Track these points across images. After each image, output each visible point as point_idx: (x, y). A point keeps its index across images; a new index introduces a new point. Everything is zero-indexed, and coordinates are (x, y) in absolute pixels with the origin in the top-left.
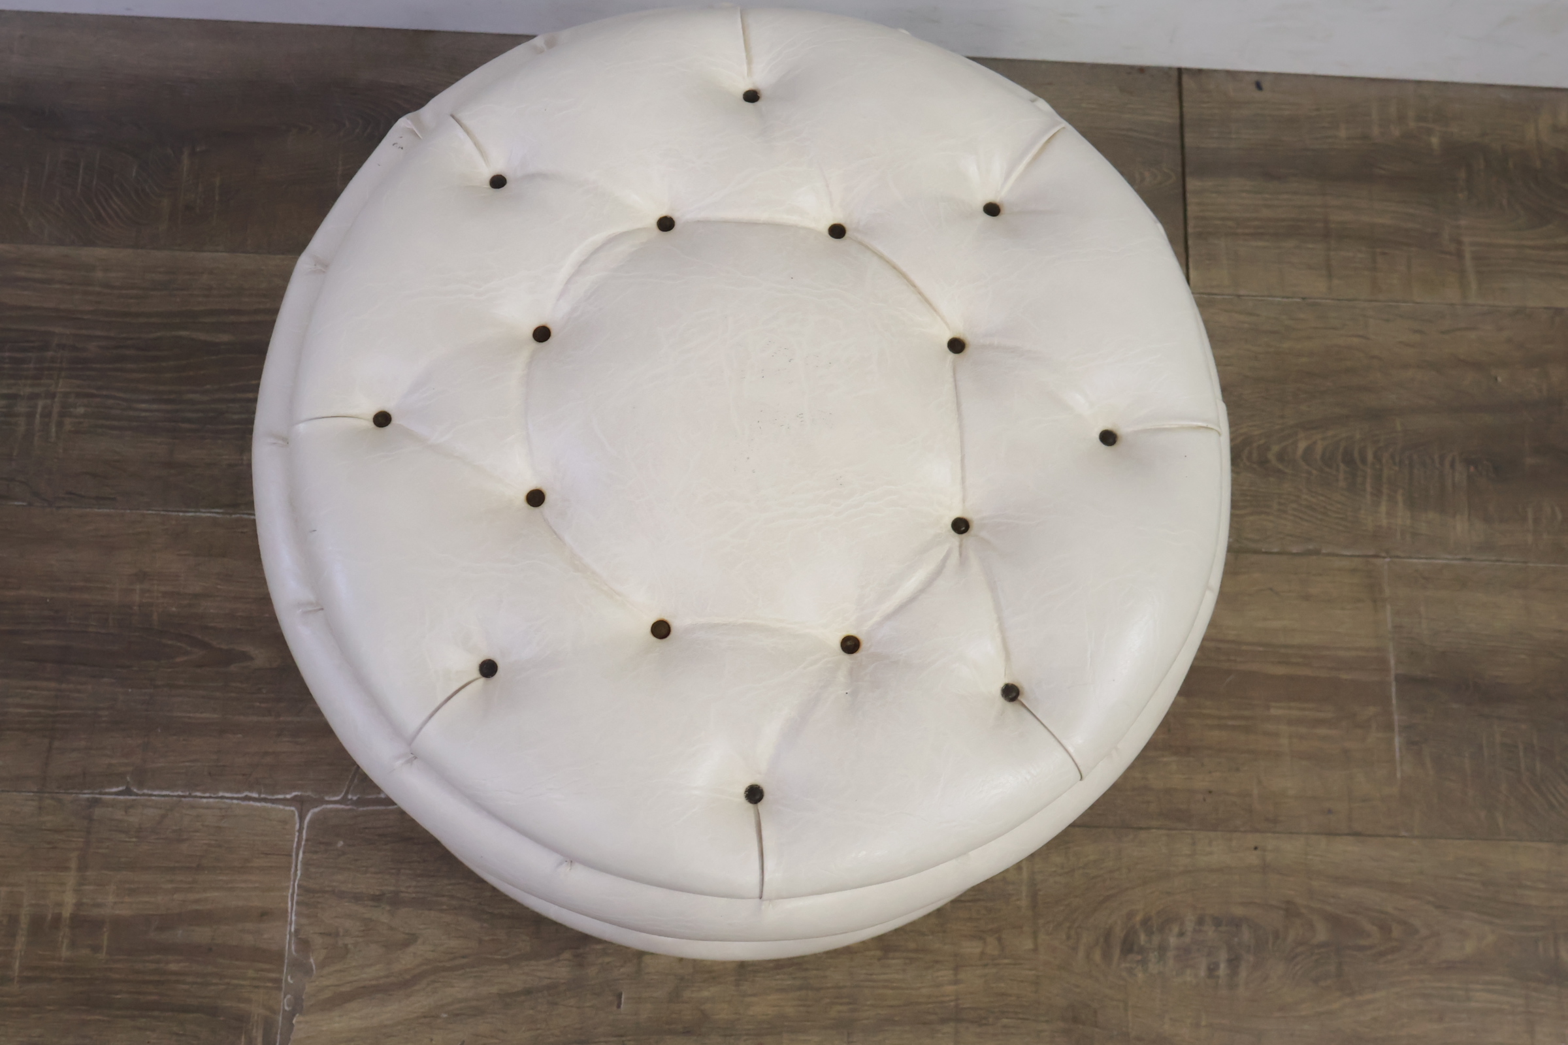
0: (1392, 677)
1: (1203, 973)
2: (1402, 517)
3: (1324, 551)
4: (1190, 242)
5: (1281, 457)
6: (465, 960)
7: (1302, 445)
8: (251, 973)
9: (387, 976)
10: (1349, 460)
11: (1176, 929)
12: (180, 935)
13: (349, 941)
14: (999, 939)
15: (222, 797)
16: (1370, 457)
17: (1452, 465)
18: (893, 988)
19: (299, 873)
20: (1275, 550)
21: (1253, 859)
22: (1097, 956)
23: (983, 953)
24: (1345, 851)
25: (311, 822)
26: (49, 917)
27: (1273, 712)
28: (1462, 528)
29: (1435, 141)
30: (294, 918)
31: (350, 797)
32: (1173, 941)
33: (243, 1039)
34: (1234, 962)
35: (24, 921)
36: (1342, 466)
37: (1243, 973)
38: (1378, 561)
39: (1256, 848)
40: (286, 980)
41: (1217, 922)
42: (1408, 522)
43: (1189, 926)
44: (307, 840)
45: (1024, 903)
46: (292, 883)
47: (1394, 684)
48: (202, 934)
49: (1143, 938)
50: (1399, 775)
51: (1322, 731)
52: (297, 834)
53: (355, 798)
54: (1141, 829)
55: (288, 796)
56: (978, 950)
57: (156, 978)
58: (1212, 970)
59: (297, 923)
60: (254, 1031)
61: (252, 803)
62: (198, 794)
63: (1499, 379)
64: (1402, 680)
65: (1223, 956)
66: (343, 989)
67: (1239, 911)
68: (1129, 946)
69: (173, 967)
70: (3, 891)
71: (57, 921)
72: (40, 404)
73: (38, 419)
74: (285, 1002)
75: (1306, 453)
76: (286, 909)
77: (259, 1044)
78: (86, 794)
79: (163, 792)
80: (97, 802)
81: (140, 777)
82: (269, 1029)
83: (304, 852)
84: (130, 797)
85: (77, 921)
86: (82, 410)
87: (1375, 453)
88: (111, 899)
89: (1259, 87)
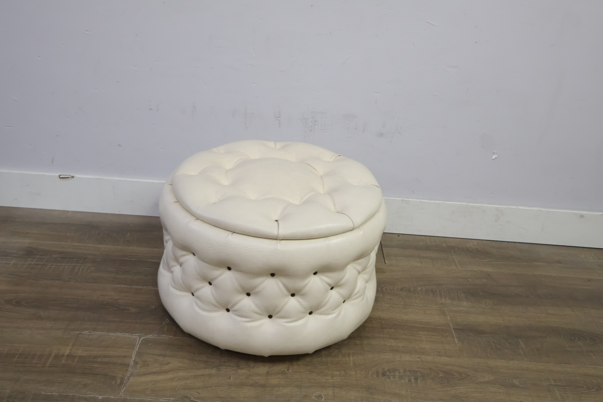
0: (452, 328)
1: (407, 381)
2: (448, 301)
3: (428, 306)
4: (385, 257)
5: (414, 290)
6: (184, 368)
7: (419, 289)
8: (119, 368)
9: (160, 370)
10: (432, 291)
11: (398, 372)
12: (99, 360)
13: (150, 363)
14: (345, 372)
15: (117, 334)
16: (438, 291)
17: (460, 293)
18: (313, 380)
19: (137, 349)
20: (415, 305)
21: (419, 360)
22: (375, 376)
23: (340, 374)
24: (444, 359)
25: (142, 339)
26: (61, 355)
27: (419, 333)
28: (465, 304)
29: (444, 245)
30: (134, 358)
31: (154, 335)
32: (397, 374)
33: (114, 381)
34: (416, 379)
35: (53, 355)
36: (431, 293)
37: (419, 381)
38: (444, 308)
39: (419, 358)
40: (129, 370)
41: (410, 371)
42: (451, 302)
43: (402, 371)
44: (141, 343)
45: (352, 365)
46: (135, 351)
47: (453, 329)
48: (106, 360)
49: (388, 373)
50: (458, 346)
51: (434, 337)
52: (138, 342)
53: (156, 336)
54: (385, 353)
55: (136, 335)
56: (339, 373)
57: (90, 368)
58: (410, 380)
59: (135, 358)
60: (118, 380)
61: (126, 335)
62: (111, 333)
63: (469, 280)
64: (455, 329)
65: (413, 378)
66: (146, 372)
67: (416, 369)
68: (384, 374)
69: (95, 366)
70: (48, 349)
71: (63, 356)
72: (82, 267)
73: (81, 270)
74: (128, 374)
75: (421, 290)
76: (132, 356)
77: (119, 382)
78: (78, 332)
79: (100, 333)
80: (81, 334)
81: (94, 330)
82: (122, 379)
83: (139, 345)
84: (90, 333)
85: (69, 356)
86: (93, 269)
87: (439, 291)
88: (80, 352)
89: (399, 236)
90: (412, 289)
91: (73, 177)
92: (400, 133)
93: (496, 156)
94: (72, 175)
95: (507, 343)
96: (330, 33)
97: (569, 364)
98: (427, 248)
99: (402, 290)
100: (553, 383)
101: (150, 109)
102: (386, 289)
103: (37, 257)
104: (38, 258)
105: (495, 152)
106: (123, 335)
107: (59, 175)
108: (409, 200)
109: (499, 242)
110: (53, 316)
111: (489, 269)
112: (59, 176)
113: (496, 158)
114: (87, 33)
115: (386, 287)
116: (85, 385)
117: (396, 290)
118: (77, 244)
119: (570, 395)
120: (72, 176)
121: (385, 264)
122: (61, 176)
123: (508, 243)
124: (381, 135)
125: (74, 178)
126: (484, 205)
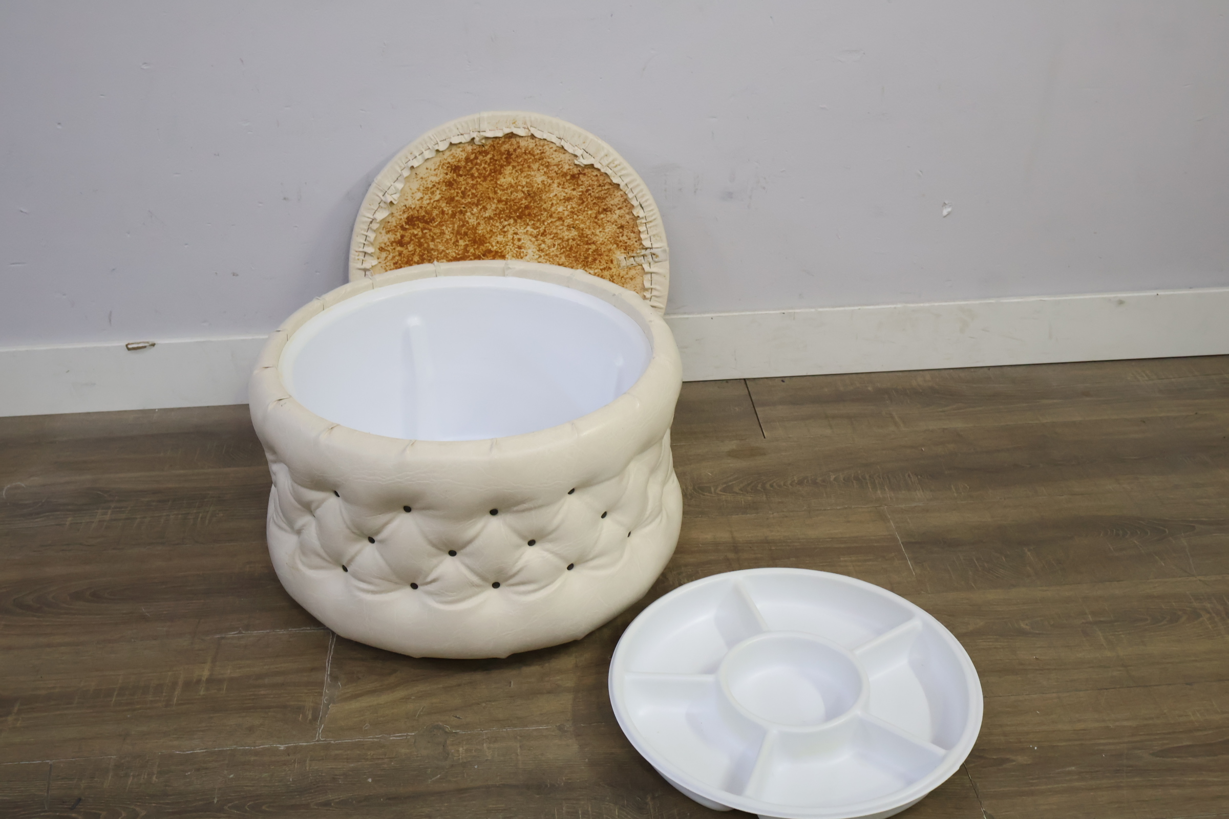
0: (900, 543)
2: (889, 494)
3: (853, 507)
4: (762, 425)
5: (823, 481)
7: (832, 477)
8: (306, 691)
9: (381, 686)
10: (857, 478)
12: (266, 681)
13: (359, 675)
15: (290, 631)
16: (867, 477)
17: (909, 476)
19: (332, 653)
20: (829, 508)
26: (195, 680)
27: (842, 559)
28: (919, 494)
29: (870, 389)
30: (329, 669)
33: (301, 716)
35: (180, 683)
36: (854, 481)
38: (882, 508)
40: (325, 692)
42: (893, 495)
44: (336, 641)
46: (328, 657)
47: (902, 544)
48: (279, 679)
50: (914, 574)
51: (870, 563)
52: (331, 640)
57: (253, 697)
59: (331, 671)
60: (307, 712)
61: (307, 631)
62: (278, 630)
63: (923, 449)
64: (905, 544)
66: (357, 692)
69: (262, 692)
70: (170, 673)
71: (199, 681)
72: (201, 515)
73: (199, 519)
74: (324, 700)
75: (835, 479)
76: (325, 667)
77: (310, 717)
78: (218, 636)
79: (259, 632)
80: (223, 638)
81: (247, 628)
82: (316, 711)
83: (334, 646)
84: (241, 635)
85: (210, 681)
86: (222, 515)
87: (870, 476)
88: (229, 672)
89: (783, 381)
90: (819, 480)
91: (153, 345)
92: (764, 188)
93: (949, 209)
94: (152, 341)
95: (1003, 558)
96: (612, 15)
97: (1118, 581)
98: (839, 398)
99: (800, 483)
100: (1090, 618)
101: (285, 199)
102: (771, 486)
103: (113, 505)
104: (115, 508)
105: (946, 203)
106: (302, 630)
107: (127, 343)
108: (795, 313)
109: (972, 370)
110: (165, 612)
111: (958, 424)
112: (127, 346)
113: (949, 213)
114: (145, 67)
115: (771, 482)
116: (251, 729)
117: (791, 484)
118: (182, 472)
119: (1123, 636)
120: (150, 343)
121: (765, 438)
122: (130, 346)
123: (989, 369)
124: (730, 195)
125: (155, 346)
126: (936, 304)
